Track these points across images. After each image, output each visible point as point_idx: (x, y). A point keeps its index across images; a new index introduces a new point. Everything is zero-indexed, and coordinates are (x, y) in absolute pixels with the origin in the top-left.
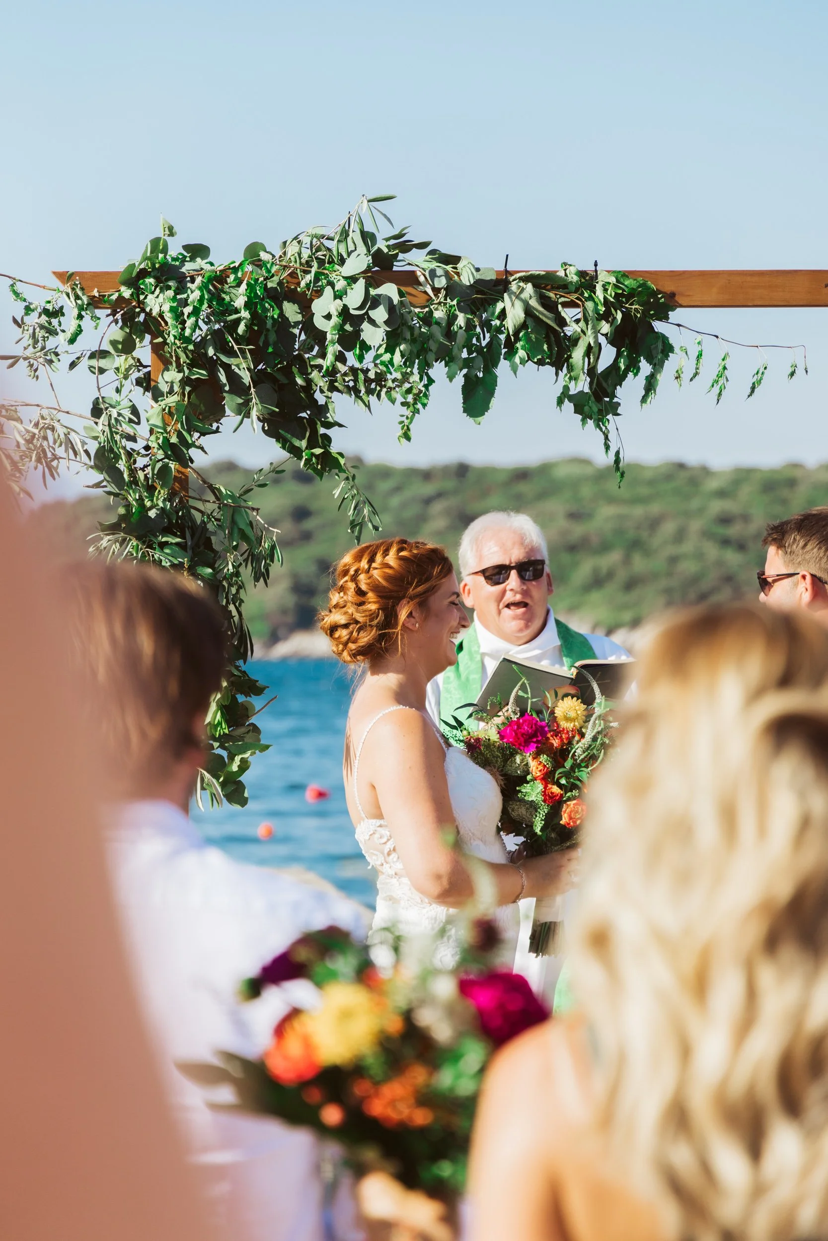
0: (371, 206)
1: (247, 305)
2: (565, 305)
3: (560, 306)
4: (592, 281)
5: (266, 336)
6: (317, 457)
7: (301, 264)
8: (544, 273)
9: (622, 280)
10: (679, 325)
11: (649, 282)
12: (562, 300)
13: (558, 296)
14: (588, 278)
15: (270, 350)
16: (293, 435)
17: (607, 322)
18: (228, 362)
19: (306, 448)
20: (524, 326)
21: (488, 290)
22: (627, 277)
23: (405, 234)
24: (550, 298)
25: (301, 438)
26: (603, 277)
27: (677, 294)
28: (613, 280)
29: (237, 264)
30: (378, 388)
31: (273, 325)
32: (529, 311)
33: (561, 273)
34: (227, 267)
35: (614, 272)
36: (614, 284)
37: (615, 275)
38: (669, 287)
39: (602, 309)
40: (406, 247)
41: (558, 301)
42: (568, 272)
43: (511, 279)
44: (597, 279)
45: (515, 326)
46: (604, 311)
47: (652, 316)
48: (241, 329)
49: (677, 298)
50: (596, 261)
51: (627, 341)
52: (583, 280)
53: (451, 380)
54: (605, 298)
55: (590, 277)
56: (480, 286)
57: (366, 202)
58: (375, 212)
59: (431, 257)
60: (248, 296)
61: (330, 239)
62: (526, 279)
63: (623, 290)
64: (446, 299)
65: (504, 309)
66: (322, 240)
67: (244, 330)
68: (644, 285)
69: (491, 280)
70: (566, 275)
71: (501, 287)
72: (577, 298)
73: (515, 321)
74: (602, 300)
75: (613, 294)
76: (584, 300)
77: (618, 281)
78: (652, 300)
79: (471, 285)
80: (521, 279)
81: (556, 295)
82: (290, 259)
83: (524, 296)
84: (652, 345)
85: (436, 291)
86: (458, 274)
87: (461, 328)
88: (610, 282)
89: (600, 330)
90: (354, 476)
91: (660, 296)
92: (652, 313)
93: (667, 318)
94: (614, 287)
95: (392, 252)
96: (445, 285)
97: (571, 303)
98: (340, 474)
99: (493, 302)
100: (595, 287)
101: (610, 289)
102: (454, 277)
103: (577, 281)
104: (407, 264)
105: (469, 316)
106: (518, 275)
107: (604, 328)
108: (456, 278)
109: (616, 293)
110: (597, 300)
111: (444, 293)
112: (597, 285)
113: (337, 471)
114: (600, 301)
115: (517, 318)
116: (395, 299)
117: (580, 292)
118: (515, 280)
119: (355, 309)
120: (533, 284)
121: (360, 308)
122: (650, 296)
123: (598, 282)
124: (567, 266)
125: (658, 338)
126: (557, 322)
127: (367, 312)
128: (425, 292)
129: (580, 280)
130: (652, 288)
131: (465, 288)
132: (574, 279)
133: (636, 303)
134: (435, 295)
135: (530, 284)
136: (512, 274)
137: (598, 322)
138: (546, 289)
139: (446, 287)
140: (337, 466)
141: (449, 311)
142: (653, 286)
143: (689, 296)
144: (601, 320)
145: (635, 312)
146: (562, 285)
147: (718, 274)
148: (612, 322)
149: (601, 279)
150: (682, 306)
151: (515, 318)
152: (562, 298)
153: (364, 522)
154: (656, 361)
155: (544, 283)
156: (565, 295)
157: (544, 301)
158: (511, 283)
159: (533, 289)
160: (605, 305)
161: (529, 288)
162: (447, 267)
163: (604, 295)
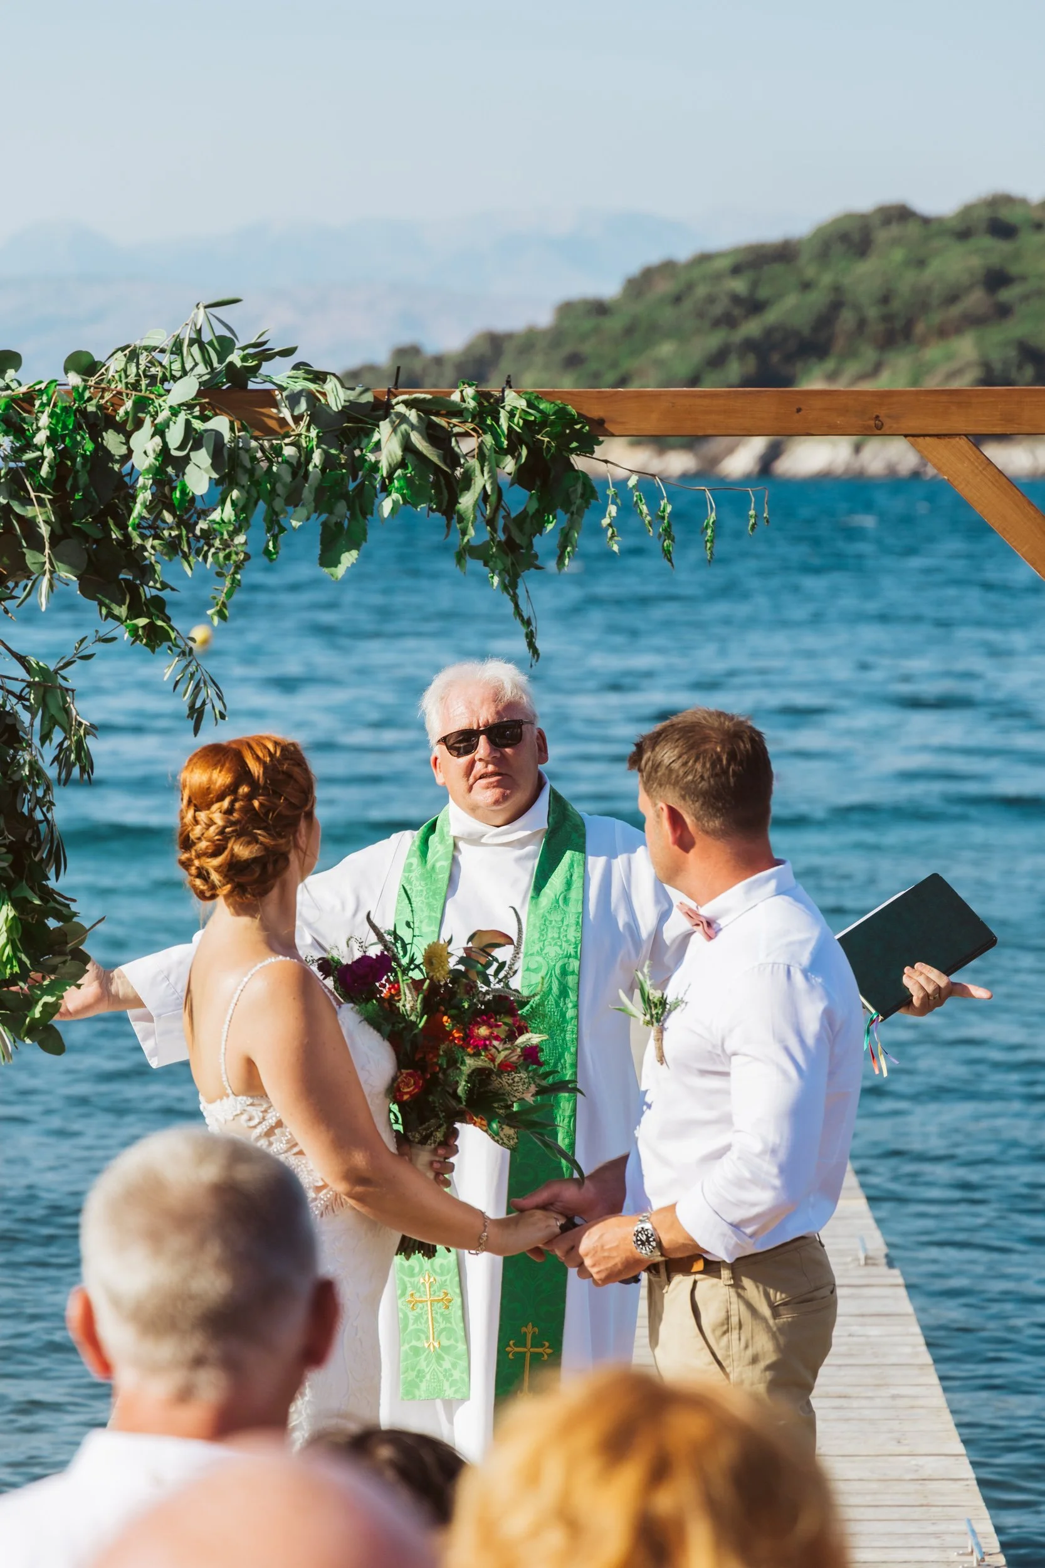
0: (209, 315)
1: (51, 440)
2: (459, 435)
3: (453, 440)
4: (498, 404)
5: (75, 479)
6: (144, 627)
7: (127, 384)
8: (429, 397)
9: (536, 403)
10: (606, 462)
11: (570, 407)
12: (456, 430)
13: (451, 425)
14: (492, 401)
15: (78, 496)
16: (113, 601)
17: (513, 457)
18: (22, 513)
19: (127, 618)
20: (402, 464)
21: (365, 416)
22: (541, 398)
23: (265, 342)
24: (442, 427)
25: (120, 603)
26: (513, 401)
27: (607, 419)
28: (522, 404)
29: (43, 386)
30: (206, 548)
31: (84, 465)
32: (408, 447)
33: (456, 397)
34: (32, 389)
35: (526, 392)
36: (523, 410)
37: (527, 396)
38: (595, 412)
39: (505, 442)
40: (266, 356)
41: (452, 431)
42: (464, 393)
43: (394, 401)
44: (503, 401)
45: (390, 465)
46: (507, 445)
47: (572, 451)
48: (45, 471)
49: (606, 425)
50: (509, 376)
51: (538, 483)
52: (486, 404)
54: (510, 427)
55: (495, 399)
56: (351, 410)
57: (202, 309)
58: (214, 322)
59: (296, 372)
60: (51, 430)
61: (163, 351)
62: (409, 404)
63: (536, 417)
64: (308, 430)
65: (380, 440)
66: (153, 354)
67: (48, 473)
68: (561, 412)
69: (368, 402)
70: (463, 400)
71: (381, 413)
72: (473, 429)
73: (390, 460)
74: (506, 431)
75: (521, 422)
76: (481, 432)
77: (530, 405)
78: (568, 431)
79: (340, 412)
80: (405, 403)
81: (449, 423)
82: (113, 376)
83: (407, 426)
84: (571, 487)
85: (297, 419)
86: (324, 394)
87: (316, 467)
88: (519, 407)
89: (504, 468)
90: (191, 649)
91: (578, 427)
92: (574, 445)
93: (593, 452)
94: (523, 413)
95: (251, 363)
96: (307, 410)
97: (466, 434)
98: (173, 648)
99: (369, 433)
100: (499, 413)
101: (517, 416)
102: (320, 400)
103: (475, 407)
104: (265, 381)
105: (333, 451)
106: (401, 398)
107: (509, 465)
108: (323, 401)
109: (525, 421)
110: (499, 430)
111: (307, 419)
112: (502, 410)
113: (170, 644)
114: (503, 431)
115: (393, 456)
116: (227, 436)
117: (477, 420)
118: (397, 403)
119: (175, 449)
120: (418, 410)
121: (181, 448)
122: (565, 427)
123: (503, 408)
124: (466, 386)
125: (578, 478)
126: (448, 461)
127: (188, 454)
128: (284, 418)
129: (480, 404)
130: (572, 415)
131: (333, 414)
132: (471, 404)
133: (548, 435)
134: (295, 424)
135: (414, 411)
136: (396, 396)
137: (502, 457)
138: (437, 414)
139: (309, 413)
140: (169, 639)
141: (307, 446)
142: (574, 412)
143: (623, 423)
144: (506, 455)
145: (547, 446)
146: (457, 412)
147: (660, 395)
148: (517, 458)
149: (510, 403)
150: (613, 435)
151: (391, 455)
152: (457, 428)
153: (206, 707)
154: (574, 508)
155: (434, 408)
156: (460, 424)
157: (431, 431)
158: (392, 407)
159: (419, 416)
160: (509, 437)
161: (413, 415)
162: (312, 387)
163: (509, 425)
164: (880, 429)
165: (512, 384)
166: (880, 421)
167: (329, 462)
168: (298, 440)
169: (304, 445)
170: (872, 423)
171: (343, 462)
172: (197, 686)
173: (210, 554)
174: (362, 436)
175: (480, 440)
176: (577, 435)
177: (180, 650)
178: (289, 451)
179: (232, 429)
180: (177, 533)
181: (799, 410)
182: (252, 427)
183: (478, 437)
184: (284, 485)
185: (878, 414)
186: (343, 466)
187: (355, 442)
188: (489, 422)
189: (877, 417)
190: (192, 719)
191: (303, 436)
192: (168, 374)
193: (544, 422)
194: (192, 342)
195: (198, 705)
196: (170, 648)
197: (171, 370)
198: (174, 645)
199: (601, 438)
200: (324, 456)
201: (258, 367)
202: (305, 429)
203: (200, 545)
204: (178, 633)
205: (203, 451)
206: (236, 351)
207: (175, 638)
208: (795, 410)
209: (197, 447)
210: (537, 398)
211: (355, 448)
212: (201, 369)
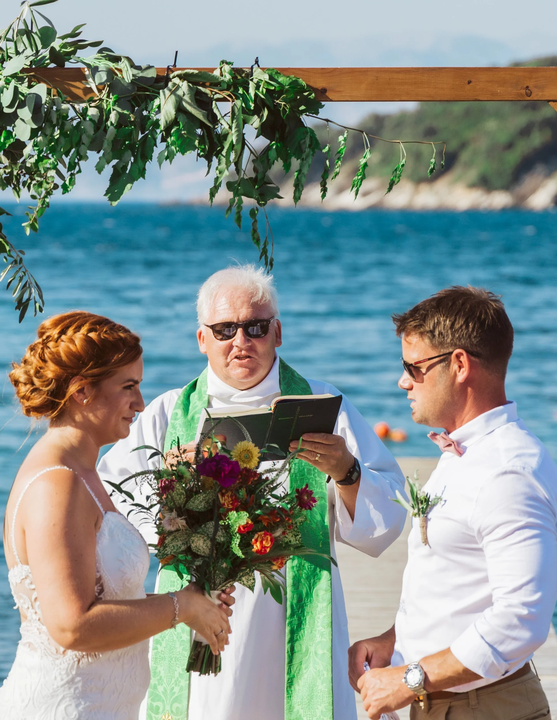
0: (33, 12)
2: (218, 100)
3: (214, 102)
4: (248, 77)
8: (196, 72)
9: (276, 77)
10: (326, 120)
11: (301, 79)
12: (217, 96)
13: (213, 93)
14: (243, 75)
17: (259, 116)
20: (175, 122)
21: (149, 86)
22: (280, 74)
23: (79, 34)
24: (206, 94)
26: (259, 75)
27: (328, 89)
28: (266, 77)
30: (29, 181)
32: (180, 109)
33: (217, 73)
35: (268, 69)
36: (266, 82)
37: (270, 72)
38: (319, 84)
39: (252, 105)
40: (79, 45)
41: (213, 98)
42: (223, 70)
43: (171, 76)
44: (252, 76)
45: (166, 122)
46: (254, 108)
47: (302, 112)
49: (327, 94)
50: (257, 58)
51: (277, 136)
52: (239, 77)
53: (100, 172)
54: (256, 95)
55: (246, 74)
56: (139, 82)
57: (27, 8)
59: (100, 55)
62: (181, 77)
63: (275, 87)
65: (160, 104)
68: (294, 84)
69: (153, 78)
70: (222, 74)
71: (162, 84)
72: (229, 96)
73: (167, 118)
74: (253, 98)
75: (265, 90)
76: (234, 98)
77: (271, 78)
78: (298, 97)
79: (131, 83)
80: (180, 77)
81: (212, 91)
83: (180, 93)
84: (301, 139)
85: (100, 88)
86: (120, 71)
87: (112, 124)
88: (263, 80)
89: (252, 125)
90: (21, 259)
91: (306, 94)
92: (302, 108)
93: (317, 113)
94: (266, 84)
95: (69, 50)
96: (107, 81)
97: (224, 100)
98: (8, 258)
99: (152, 98)
100: (249, 84)
101: (262, 86)
102: (117, 75)
103: (230, 80)
104: (78, 62)
105: (125, 112)
106: (176, 73)
107: (256, 121)
108: (120, 75)
109: (267, 90)
110: (248, 96)
111: (107, 89)
112: (250, 82)
113: (6, 255)
114: (251, 98)
115: (169, 115)
116: (44, 98)
117: (232, 89)
118: (174, 77)
119: (7, 107)
120: (189, 82)
121: (10, 106)
122: (296, 94)
123: (252, 80)
124: (224, 64)
125: (307, 132)
126: (210, 118)
127: (16, 111)
128: (91, 88)
129: (234, 78)
130: (303, 86)
131: (126, 85)
132: (228, 77)
133: (284, 100)
134: (99, 92)
135: (185, 82)
136: (173, 72)
137: (250, 117)
138: (204, 86)
139: (109, 83)
140: (5, 251)
141: (106, 108)
142: (304, 83)
143: (340, 91)
144: (253, 115)
145: (283, 107)
146: (216, 84)
147: (367, 71)
148: (261, 118)
149: (256, 77)
150: (331, 101)
151: (167, 114)
152: (217, 95)
153: (30, 302)
154: (304, 156)
155: (201, 81)
156: (219, 92)
157: (198, 97)
158: (170, 80)
159: (189, 86)
160: (255, 102)
161: (184, 86)
162: (112, 65)
163: (256, 92)
164: (529, 96)
165: (259, 63)
166: (529, 90)
167: (122, 120)
168: (101, 104)
169: (105, 107)
170: (523, 91)
171: (132, 120)
172: (25, 285)
173: (32, 185)
174: (149, 101)
175: (233, 103)
176: (306, 101)
177: (13, 259)
178: (92, 112)
179: (49, 93)
180: (9, 170)
181: (469, 82)
182: (64, 93)
183: (233, 101)
184: (88, 136)
185: (528, 85)
186: (132, 123)
187: (143, 106)
188: (241, 91)
189: (527, 87)
190: (19, 310)
191: (105, 101)
192: (5, 55)
193: (281, 91)
194: (21, 33)
195: (24, 300)
196: (5, 258)
197: (7, 53)
198: (8, 255)
199: (323, 103)
200: (118, 116)
201: (74, 52)
202: (106, 96)
203: (25, 179)
204: (12, 247)
205: (26, 108)
206: (57, 39)
207: (9, 251)
208: (467, 82)
209: (22, 105)
210: (277, 73)
211: (143, 110)
212: (29, 52)
